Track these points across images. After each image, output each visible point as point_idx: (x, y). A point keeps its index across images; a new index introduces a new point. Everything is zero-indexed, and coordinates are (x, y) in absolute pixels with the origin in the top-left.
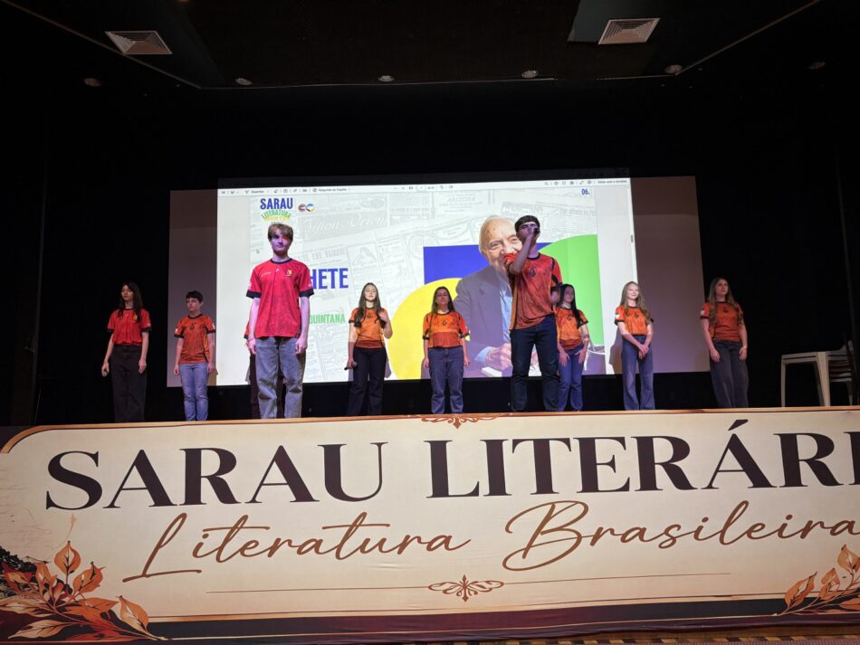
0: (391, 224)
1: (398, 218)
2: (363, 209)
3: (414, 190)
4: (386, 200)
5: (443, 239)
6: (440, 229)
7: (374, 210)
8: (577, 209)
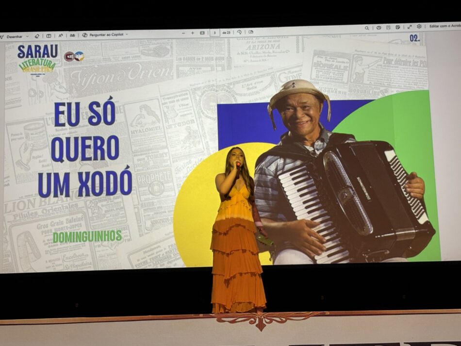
0: (178, 77)
1: (186, 69)
2: (144, 59)
3: (206, 35)
4: (172, 47)
5: (241, 95)
6: (238, 82)
7: (157, 59)
8: (403, 59)
